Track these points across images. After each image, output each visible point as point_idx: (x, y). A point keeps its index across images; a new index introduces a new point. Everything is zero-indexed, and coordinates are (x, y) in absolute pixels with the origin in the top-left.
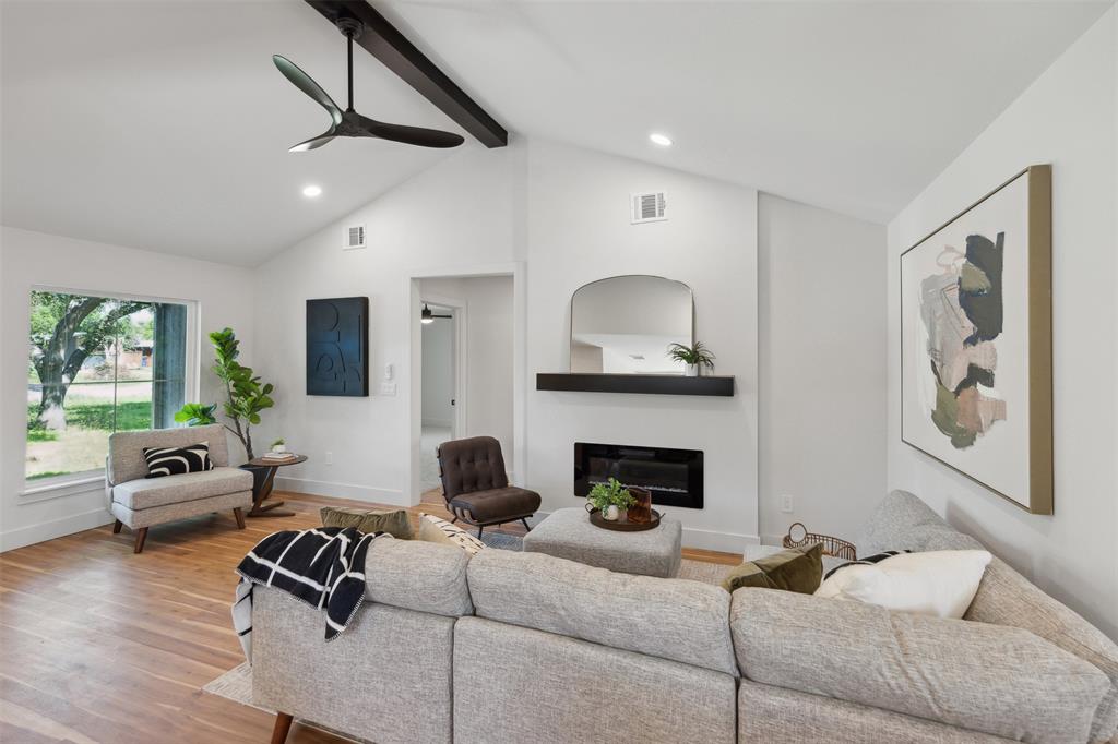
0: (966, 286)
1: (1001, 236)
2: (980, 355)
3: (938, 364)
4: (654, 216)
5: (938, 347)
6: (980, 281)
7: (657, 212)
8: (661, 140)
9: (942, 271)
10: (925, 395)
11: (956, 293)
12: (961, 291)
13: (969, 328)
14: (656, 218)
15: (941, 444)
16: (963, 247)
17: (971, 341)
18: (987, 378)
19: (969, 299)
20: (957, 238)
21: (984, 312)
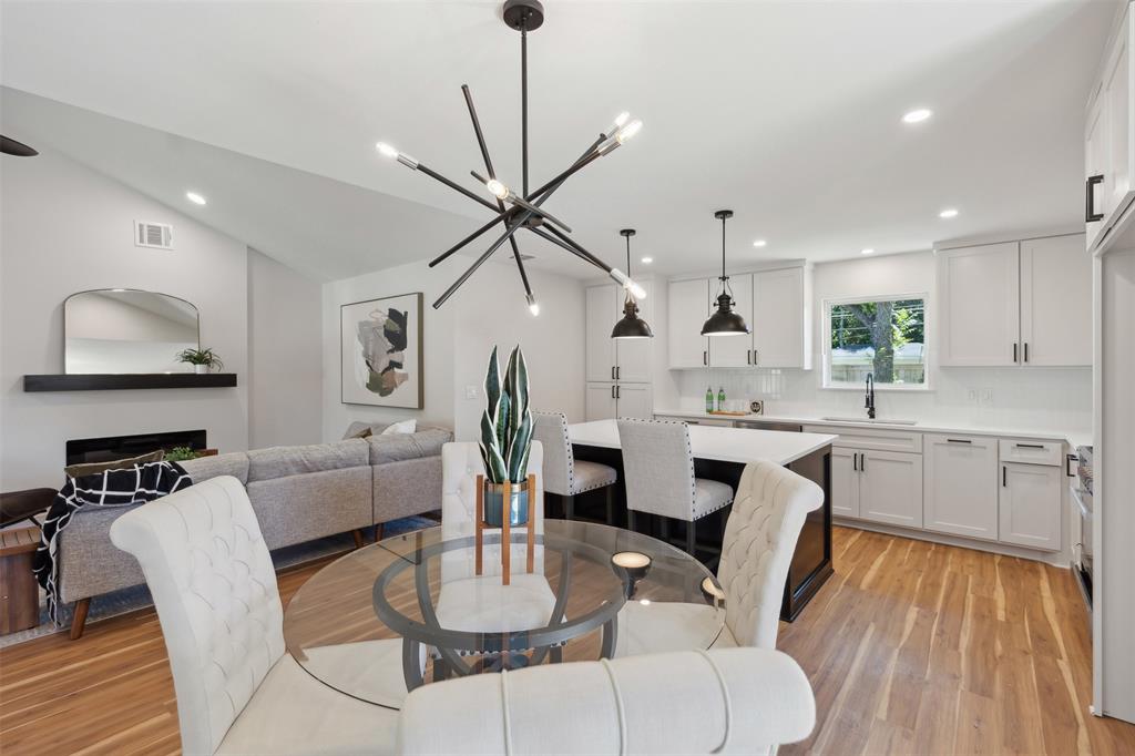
0: (388, 327)
1: (406, 313)
2: (396, 357)
3: (370, 363)
4: (161, 244)
5: (370, 354)
6: (395, 327)
7: (163, 242)
8: (196, 199)
9: (373, 320)
10: (364, 375)
11: (383, 331)
12: (385, 331)
13: (390, 346)
14: (163, 246)
15: (375, 398)
16: (387, 313)
17: (391, 351)
18: (399, 366)
19: (389, 334)
20: (384, 307)
21: (398, 341)
